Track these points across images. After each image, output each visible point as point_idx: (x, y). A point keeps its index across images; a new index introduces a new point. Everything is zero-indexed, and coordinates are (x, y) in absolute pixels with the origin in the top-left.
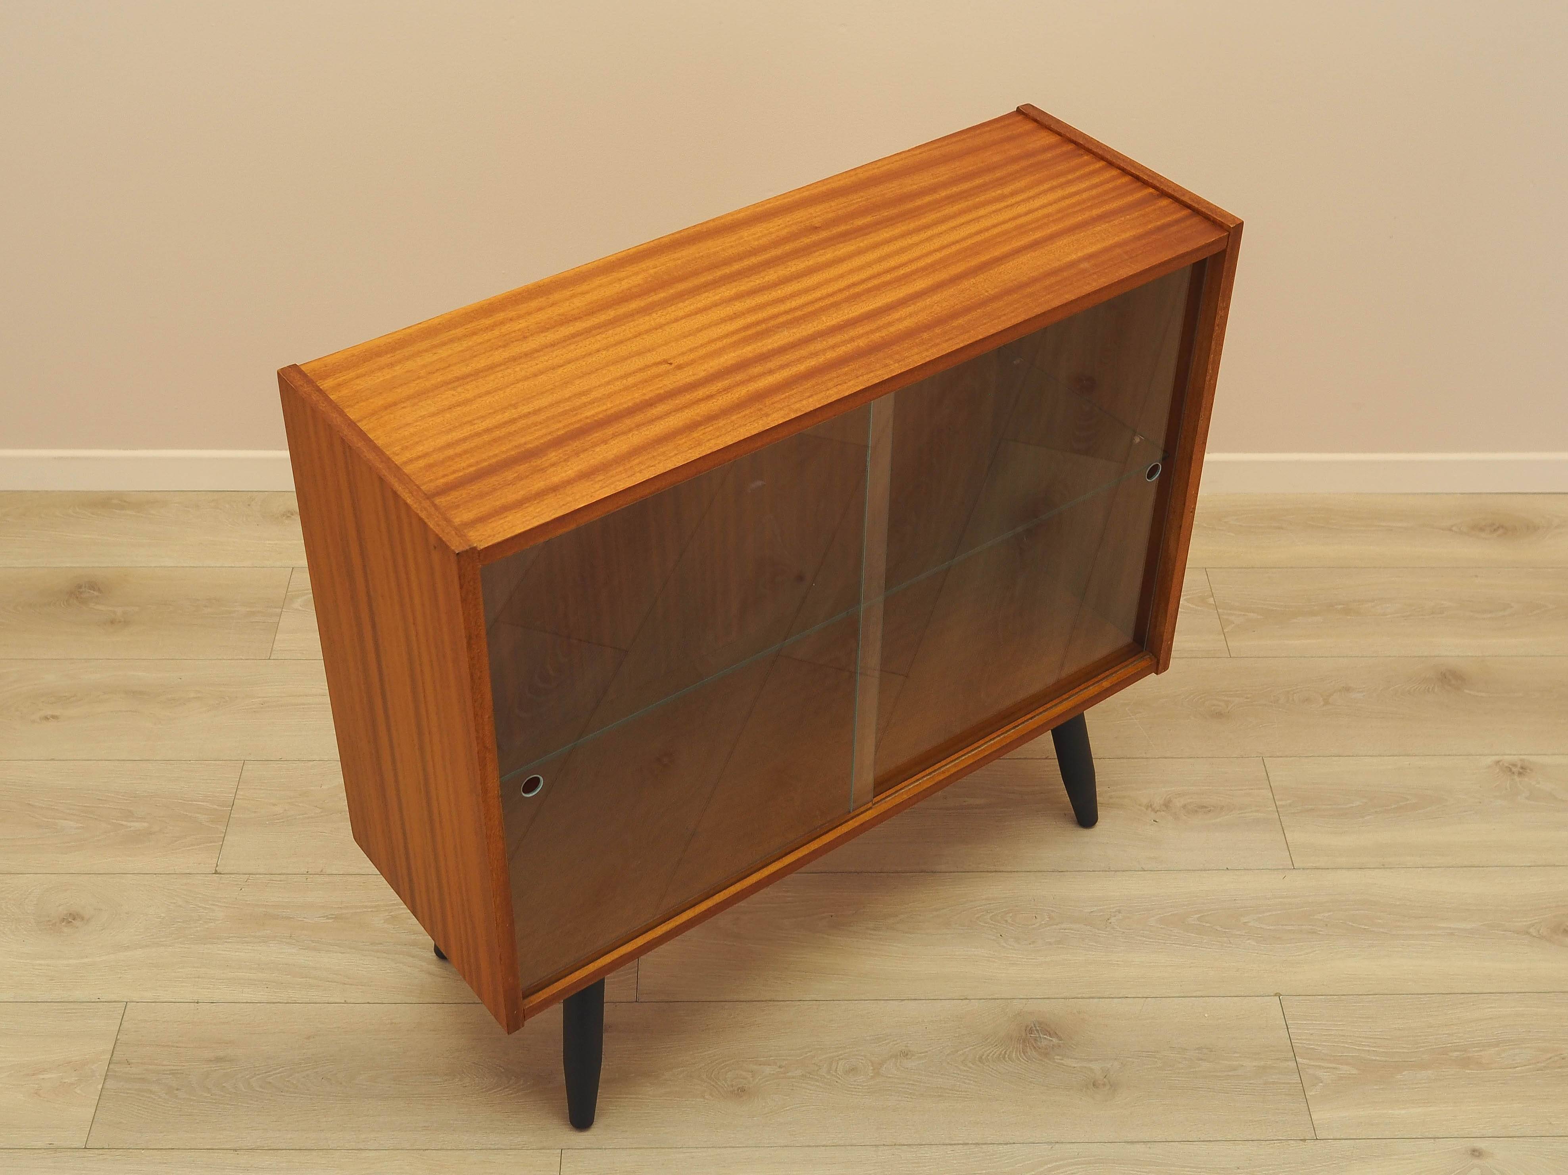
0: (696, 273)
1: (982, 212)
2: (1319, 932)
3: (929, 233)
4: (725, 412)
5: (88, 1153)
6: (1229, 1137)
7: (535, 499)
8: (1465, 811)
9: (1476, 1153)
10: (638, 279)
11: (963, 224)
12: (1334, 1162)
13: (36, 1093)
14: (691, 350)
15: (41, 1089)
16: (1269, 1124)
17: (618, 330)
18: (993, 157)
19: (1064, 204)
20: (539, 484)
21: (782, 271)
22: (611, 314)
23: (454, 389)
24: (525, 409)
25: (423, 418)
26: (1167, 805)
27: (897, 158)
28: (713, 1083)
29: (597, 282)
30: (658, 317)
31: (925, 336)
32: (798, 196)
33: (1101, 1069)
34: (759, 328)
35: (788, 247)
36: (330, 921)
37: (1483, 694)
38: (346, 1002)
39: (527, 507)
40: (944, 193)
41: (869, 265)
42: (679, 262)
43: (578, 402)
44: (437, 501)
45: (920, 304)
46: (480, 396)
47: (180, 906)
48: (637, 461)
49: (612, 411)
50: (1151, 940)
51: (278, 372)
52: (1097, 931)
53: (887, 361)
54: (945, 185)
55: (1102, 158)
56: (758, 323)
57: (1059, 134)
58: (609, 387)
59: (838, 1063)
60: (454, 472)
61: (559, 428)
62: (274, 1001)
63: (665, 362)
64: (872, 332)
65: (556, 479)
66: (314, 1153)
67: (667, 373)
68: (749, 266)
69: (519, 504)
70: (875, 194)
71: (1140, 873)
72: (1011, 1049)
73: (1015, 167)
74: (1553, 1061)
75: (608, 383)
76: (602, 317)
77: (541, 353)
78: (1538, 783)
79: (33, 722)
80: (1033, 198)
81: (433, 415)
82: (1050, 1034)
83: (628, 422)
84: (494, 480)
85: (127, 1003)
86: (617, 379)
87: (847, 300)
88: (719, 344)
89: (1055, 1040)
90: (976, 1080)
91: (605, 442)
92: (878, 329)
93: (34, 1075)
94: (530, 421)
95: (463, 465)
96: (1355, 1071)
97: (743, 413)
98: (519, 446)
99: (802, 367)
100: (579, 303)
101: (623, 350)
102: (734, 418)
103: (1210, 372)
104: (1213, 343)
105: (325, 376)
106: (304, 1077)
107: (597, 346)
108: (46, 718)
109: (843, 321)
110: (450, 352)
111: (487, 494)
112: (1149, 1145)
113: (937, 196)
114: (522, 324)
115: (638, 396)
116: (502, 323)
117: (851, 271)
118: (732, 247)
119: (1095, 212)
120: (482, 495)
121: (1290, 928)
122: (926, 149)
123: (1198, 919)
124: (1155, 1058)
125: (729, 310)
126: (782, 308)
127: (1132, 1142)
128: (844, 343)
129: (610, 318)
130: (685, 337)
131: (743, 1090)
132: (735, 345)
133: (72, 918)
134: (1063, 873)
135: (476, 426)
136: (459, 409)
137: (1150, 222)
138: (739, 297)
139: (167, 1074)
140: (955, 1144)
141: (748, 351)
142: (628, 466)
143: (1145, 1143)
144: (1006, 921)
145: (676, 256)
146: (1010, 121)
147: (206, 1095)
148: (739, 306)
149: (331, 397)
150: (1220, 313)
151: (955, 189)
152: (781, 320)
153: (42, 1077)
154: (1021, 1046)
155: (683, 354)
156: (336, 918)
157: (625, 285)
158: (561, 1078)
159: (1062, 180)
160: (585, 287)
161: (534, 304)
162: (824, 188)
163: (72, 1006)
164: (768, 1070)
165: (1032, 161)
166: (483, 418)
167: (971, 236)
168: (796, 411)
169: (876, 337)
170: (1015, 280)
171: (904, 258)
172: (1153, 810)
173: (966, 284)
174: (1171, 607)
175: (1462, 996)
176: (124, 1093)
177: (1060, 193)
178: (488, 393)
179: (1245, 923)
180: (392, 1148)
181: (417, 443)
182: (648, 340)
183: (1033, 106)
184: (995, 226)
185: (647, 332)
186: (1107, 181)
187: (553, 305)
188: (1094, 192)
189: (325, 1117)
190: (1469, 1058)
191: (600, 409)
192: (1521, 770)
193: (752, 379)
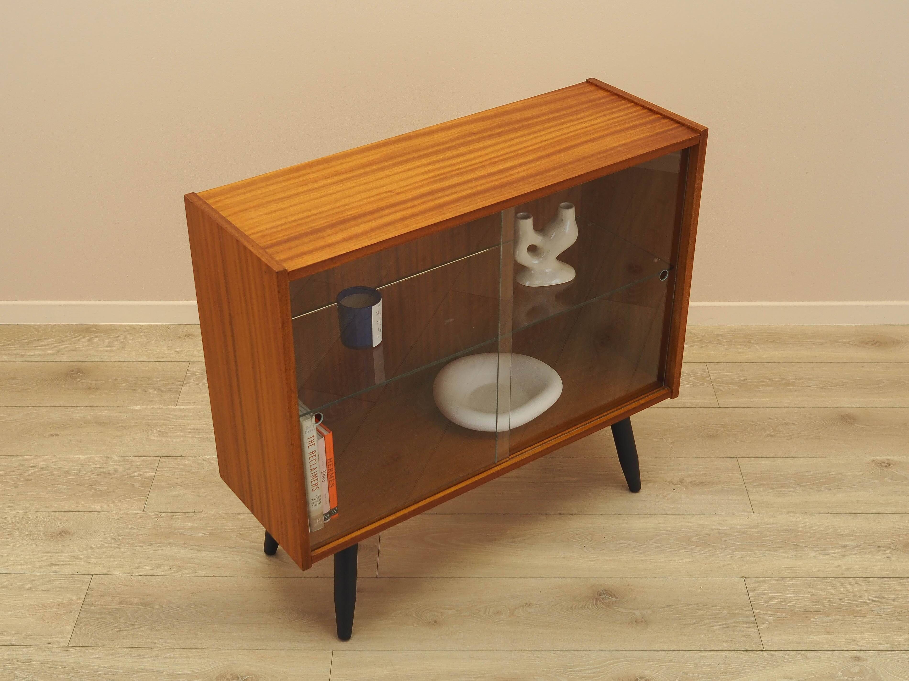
0: (409, 153)
1: (565, 126)
2: (767, 546)
3: (535, 135)
4: (422, 213)
5: (69, 648)
6: (714, 649)
7: (319, 250)
8: (854, 486)
9: (857, 659)
10: (378, 156)
11: (554, 131)
12: (774, 662)
13: (42, 619)
14: (404, 186)
15: (44, 617)
16: (736, 643)
17: (366, 178)
18: (572, 102)
19: (610, 122)
20: (321, 243)
21: (455, 152)
22: (363, 171)
23: (278, 203)
24: (315, 212)
25: (260, 215)
26: (681, 482)
27: (520, 103)
28: (419, 618)
29: (355, 157)
30: (387, 172)
31: (531, 180)
32: (465, 120)
33: (640, 614)
34: (441, 177)
35: (459, 142)
36: (207, 536)
37: (866, 426)
38: (214, 576)
39: (314, 253)
40: (544, 118)
41: (502, 149)
42: (400, 148)
43: (343, 209)
44: (267, 250)
45: (529, 166)
46: (291, 206)
47: (124, 528)
48: (374, 234)
49: (362, 212)
50: (671, 549)
51: (184, 196)
52: (639, 544)
53: (510, 191)
54: (545, 114)
55: (632, 102)
56: (441, 175)
57: (609, 91)
58: (360, 202)
59: (490, 609)
60: (276, 238)
61: (332, 220)
62: (174, 575)
63: (391, 191)
64: (503, 178)
65: (330, 241)
66: (195, 650)
67: (391, 196)
68: (438, 150)
69: (310, 252)
70: (507, 118)
71: (665, 515)
72: (589, 603)
73: (585, 106)
74: (903, 613)
75: (360, 200)
76: (358, 172)
77: (324, 188)
78: (897, 471)
79: (45, 437)
80: (593, 119)
81: (266, 214)
82: (611, 596)
83: (369, 217)
84: (297, 242)
85: (93, 575)
86: (365, 199)
87: (490, 164)
88: (420, 184)
89: (614, 599)
90: (568, 618)
91: (357, 225)
92: (506, 177)
93: (41, 610)
94: (317, 217)
95: (281, 235)
96: (787, 617)
97: (432, 213)
98: (312, 227)
99: (464, 194)
100: (345, 167)
101: (368, 186)
102: (426, 215)
103: (694, 216)
104: (694, 199)
105: (210, 198)
106: (190, 613)
107: (354, 185)
108: (52, 435)
109: (487, 174)
110: (276, 187)
111: (294, 247)
112: (667, 652)
113: (541, 119)
114: (315, 175)
115: (375, 206)
116: (304, 175)
117: (493, 152)
118: (428, 142)
119: (627, 126)
120: (290, 248)
121: (751, 544)
122: (536, 99)
123: (698, 539)
124: (672, 608)
125: (426, 169)
126: (454, 168)
127: (657, 651)
128: (487, 183)
129: (361, 173)
130: (401, 181)
131: (436, 622)
132: (429, 184)
133: (64, 533)
134: (620, 515)
135: (289, 219)
136: (280, 212)
137: (657, 130)
138: (431, 163)
139: (114, 610)
140: (556, 650)
141: (435, 186)
142: (369, 236)
143: (665, 651)
144: (587, 539)
145: (398, 146)
146: (583, 86)
147: (135, 621)
148: (431, 167)
149: (213, 207)
150: (698, 181)
151: (550, 116)
152: (454, 173)
153: (45, 611)
154: (595, 602)
155: (400, 188)
156: (210, 534)
157: (370, 158)
158: (334, 615)
159: (610, 111)
160: (349, 159)
161: (321, 167)
162: (480, 116)
163: (62, 576)
164: (450, 612)
165: (594, 103)
166: (292, 215)
167: (558, 136)
168: (460, 212)
169: (505, 180)
170: (582, 155)
171: (522, 146)
172: (673, 484)
173: (554, 157)
174: (678, 357)
175: (851, 579)
176: (90, 619)
177: (608, 117)
178: (295, 205)
179: (725, 541)
180: (237, 648)
181: (257, 226)
182: (382, 182)
183: (595, 79)
184: (571, 132)
185: (381, 178)
186: (635, 112)
187: (331, 167)
188: (627, 117)
189: (201, 633)
190: (854, 610)
191: (355, 212)
192: (887, 465)
193: (436, 199)
